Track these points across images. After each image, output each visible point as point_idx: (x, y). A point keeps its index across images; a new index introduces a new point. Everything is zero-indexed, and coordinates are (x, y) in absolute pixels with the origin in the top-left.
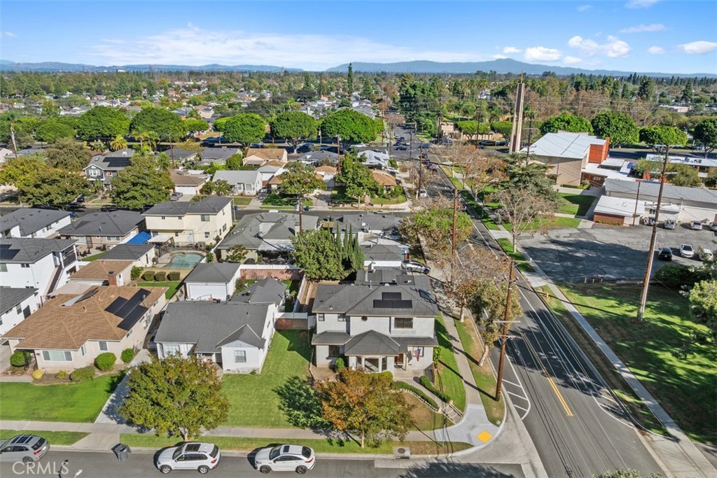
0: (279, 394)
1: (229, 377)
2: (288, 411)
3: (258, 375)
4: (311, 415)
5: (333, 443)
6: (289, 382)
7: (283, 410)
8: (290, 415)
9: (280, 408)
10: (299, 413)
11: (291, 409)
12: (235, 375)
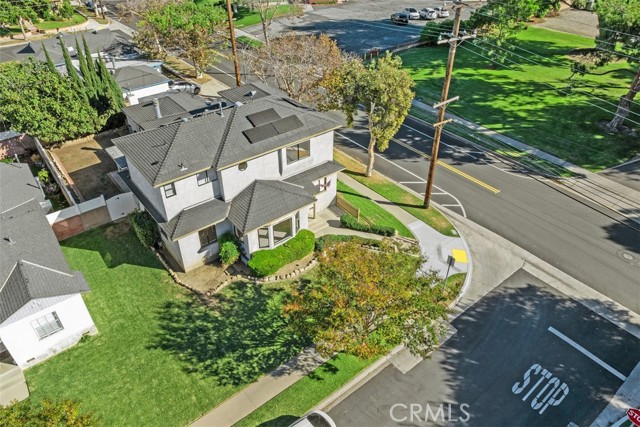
0: (165, 347)
1: (41, 371)
2: (206, 368)
3: (97, 338)
4: (248, 352)
5: (321, 376)
6: (164, 318)
7: (196, 371)
8: (216, 373)
9: (188, 371)
10: (225, 360)
11: (208, 362)
12: (50, 361)
